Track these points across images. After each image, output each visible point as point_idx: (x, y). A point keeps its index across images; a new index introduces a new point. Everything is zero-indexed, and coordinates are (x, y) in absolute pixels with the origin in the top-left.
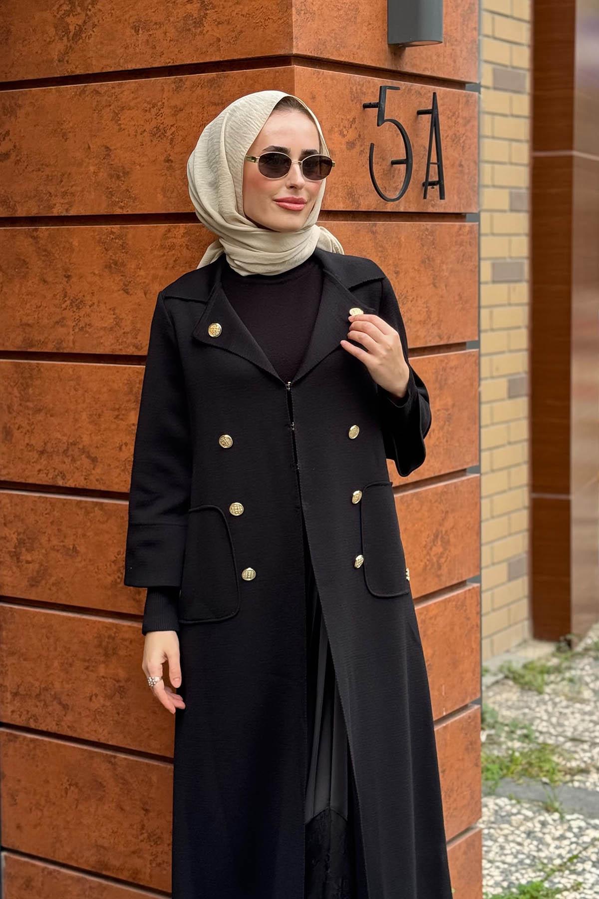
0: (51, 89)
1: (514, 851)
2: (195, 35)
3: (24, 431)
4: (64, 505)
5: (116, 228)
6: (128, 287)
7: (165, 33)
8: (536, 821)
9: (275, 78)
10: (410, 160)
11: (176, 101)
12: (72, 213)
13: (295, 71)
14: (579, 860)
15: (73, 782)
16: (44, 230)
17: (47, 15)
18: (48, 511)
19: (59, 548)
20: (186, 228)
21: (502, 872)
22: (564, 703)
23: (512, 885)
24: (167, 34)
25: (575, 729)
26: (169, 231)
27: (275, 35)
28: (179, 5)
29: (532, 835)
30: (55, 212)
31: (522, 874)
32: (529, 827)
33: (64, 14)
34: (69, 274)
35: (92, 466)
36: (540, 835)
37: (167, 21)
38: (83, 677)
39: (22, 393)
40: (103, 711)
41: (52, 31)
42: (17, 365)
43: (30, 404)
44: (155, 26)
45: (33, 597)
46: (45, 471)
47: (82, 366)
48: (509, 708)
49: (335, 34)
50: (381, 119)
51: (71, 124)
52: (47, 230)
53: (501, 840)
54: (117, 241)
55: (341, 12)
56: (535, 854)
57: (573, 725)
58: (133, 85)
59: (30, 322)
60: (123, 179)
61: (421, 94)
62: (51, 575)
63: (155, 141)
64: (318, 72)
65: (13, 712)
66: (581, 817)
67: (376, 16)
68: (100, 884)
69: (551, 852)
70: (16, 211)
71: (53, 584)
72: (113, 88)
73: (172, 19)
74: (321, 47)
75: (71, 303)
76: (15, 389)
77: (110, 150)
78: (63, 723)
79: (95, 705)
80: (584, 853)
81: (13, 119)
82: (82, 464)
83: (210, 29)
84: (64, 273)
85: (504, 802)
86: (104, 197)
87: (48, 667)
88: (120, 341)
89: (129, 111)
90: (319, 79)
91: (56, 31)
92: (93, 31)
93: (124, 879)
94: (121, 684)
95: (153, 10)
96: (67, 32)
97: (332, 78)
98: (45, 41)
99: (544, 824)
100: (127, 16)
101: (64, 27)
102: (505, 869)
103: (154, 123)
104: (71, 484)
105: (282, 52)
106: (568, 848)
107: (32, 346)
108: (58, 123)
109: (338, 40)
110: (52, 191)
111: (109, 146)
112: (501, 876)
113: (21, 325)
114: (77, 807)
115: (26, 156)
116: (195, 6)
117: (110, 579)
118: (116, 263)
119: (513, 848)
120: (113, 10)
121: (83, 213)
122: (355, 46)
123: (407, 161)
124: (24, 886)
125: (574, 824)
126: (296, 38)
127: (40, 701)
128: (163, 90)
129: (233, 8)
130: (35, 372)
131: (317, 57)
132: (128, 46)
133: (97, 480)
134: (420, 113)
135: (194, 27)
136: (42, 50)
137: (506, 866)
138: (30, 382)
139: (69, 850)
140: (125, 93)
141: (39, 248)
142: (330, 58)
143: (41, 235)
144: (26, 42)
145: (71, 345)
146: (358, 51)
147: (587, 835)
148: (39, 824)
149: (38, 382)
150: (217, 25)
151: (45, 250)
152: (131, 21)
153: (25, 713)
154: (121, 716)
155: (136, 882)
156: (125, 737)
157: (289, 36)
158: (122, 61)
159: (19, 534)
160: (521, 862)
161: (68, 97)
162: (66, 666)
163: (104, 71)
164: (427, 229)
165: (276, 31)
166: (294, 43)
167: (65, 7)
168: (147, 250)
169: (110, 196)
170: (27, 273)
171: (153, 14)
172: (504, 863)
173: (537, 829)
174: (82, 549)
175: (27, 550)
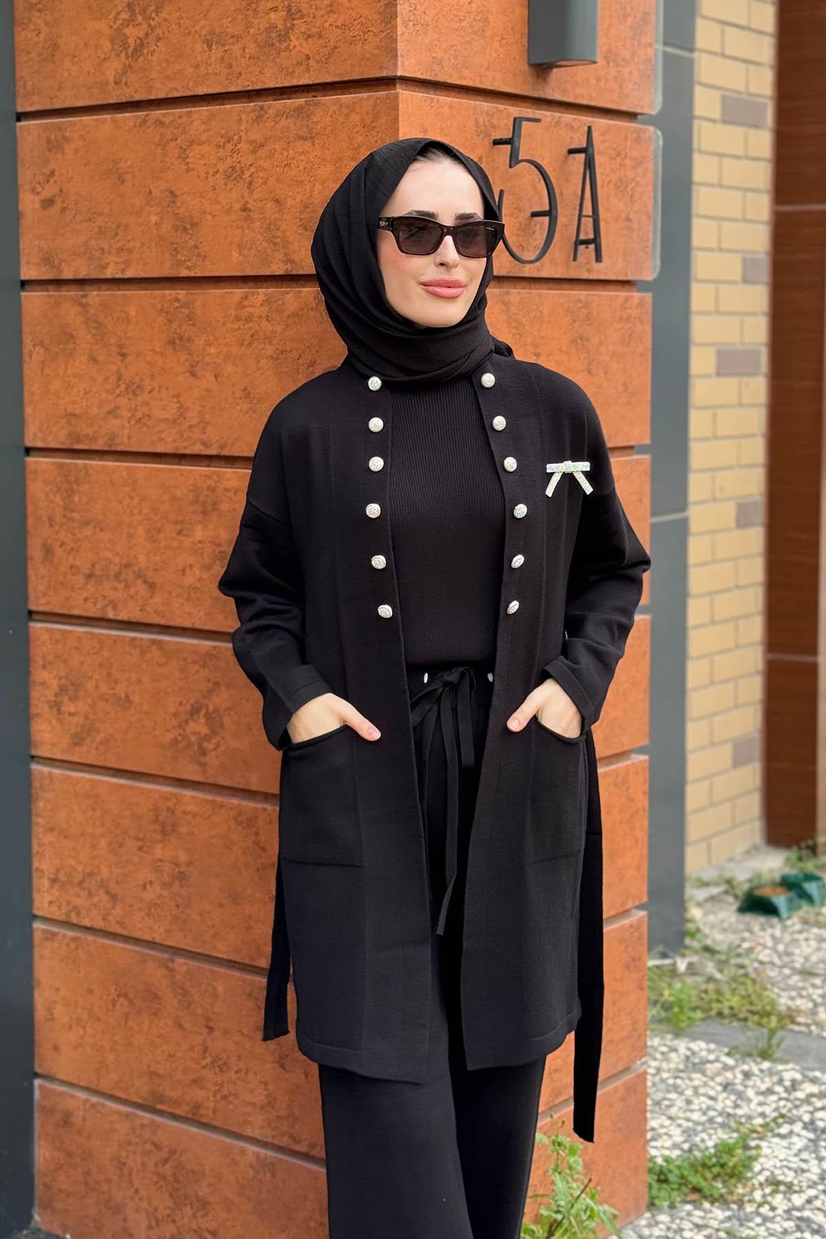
0: (106, 118)
1: (704, 1106)
2: (280, 51)
3: (69, 548)
4: (115, 642)
5: (181, 293)
6: (195, 369)
7: (244, 48)
8: (737, 1071)
9: (375, 105)
10: (554, 212)
11: (256, 135)
12: (129, 274)
13: (400, 98)
14: (787, 1119)
15: (123, 992)
16: (95, 296)
17: (101, 25)
18: (95, 651)
19: (107, 697)
20: (266, 295)
21: (684, 1132)
22: (798, 927)
23: (694, 1148)
24: (247, 50)
25: (807, 959)
26: (246, 298)
27: (376, 51)
28: (261, 14)
29: (730, 1087)
30: (108, 274)
31: (710, 1135)
32: (727, 1078)
33: (121, 24)
34: (125, 351)
35: (149, 595)
36: (740, 1088)
37: (246, 34)
38: (136, 859)
39: (67, 501)
40: (159, 902)
41: (107, 46)
42: (60, 466)
43: (75, 515)
44: (231, 40)
45: (76, 759)
46: (93, 600)
47: (139, 467)
48: (724, 930)
49: (455, 51)
50: (514, 159)
51: (129, 163)
52: (98, 295)
53: (689, 1092)
54: (183, 310)
55: (464, 24)
56: (730, 1111)
57: (804, 954)
58: (204, 113)
59: (78, 411)
60: (190, 232)
61: (572, 127)
62: (98, 731)
63: (230, 185)
64: (432, 99)
65: (51, 902)
66: (797, 1067)
67: (513, 29)
68: (153, 1122)
69: (751, 1110)
70: (61, 271)
71: (101, 743)
72: (180, 117)
73: (252, 31)
74: (436, 67)
75: (126, 389)
76: (58, 495)
77: (176, 196)
78: (110, 918)
79: (149, 895)
80: (795, 1112)
81: (59, 156)
82: (137, 593)
83: (297, 43)
84: (118, 350)
85: (699, 1047)
86: (167, 255)
87: (94, 847)
88: (185, 436)
89: (200, 147)
90: (432, 107)
91: (112, 44)
92: (157, 46)
93: (182, 1114)
94: (182, 870)
95: (229, 19)
96: (125, 46)
97: (451, 107)
98: (99, 57)
99: (747, 1075)
100: (197, 28)
101: (122, 41)
102: (688, 1128)
103: (229, 162)
104: (123, 616)
105: (384, 74)
106: (774, 1105)
107: (79, 441)
108: (113, 161)
109: (460, 59)
110: (106, 246)
111: (174, 190)
112: (682, 1135)
113: (67, 415)
114: (126, 1023)
115: (74, 203)
116: (280, 14)
117: (169, 736)
118: (181, 339)
119: (704, 1102)
120: (182, 19)
121: (143, 275)
122: (482, 66)
123: (551, 213)
124: (62, 1123)
125: (788, 1076)
126: (403, 56)
127: (84, 889)
128: (240, 120)
129: (326, 17)
130: (82, 474)
131: (430, 80)
132: (198, 65)
133: (155, 611)
134: (571, 152)
135: (279, 41)
136: (95, 69)
137: (690, 1124)
138: (75, 486)
139: (116, 1078)
140: (195, 124)
141: (89, 318)
142: (449, 81)
143: (91, 303)
144: (76, 59)
145: (125, 439)
146: (487, 73)
147: (803, 1090)
148: (81, 1045)
149: (85, 488)
150: (306, 39)
151: (95, 321)
152: (203, 33)
153: (65, 904)
154: (181, 910)
155: (196, 1118)
156: (185, 936)
157: (393, 53)
158: (191, 84)
159: (60, 678)
160: (711, 1120)
161: (127, 128)
162: (115, 845)
163: (170, 96)
164: (580, 301)
165: (378, 47)
166: (399, 63)
167: (123, 16)
168: (218, 321)
169: (174, 253)
170: (74, 349)
171: (229, 25)
172: (688, 1120)
173: (738, 1081)
174: (136, 698)
175: (70, 699)
